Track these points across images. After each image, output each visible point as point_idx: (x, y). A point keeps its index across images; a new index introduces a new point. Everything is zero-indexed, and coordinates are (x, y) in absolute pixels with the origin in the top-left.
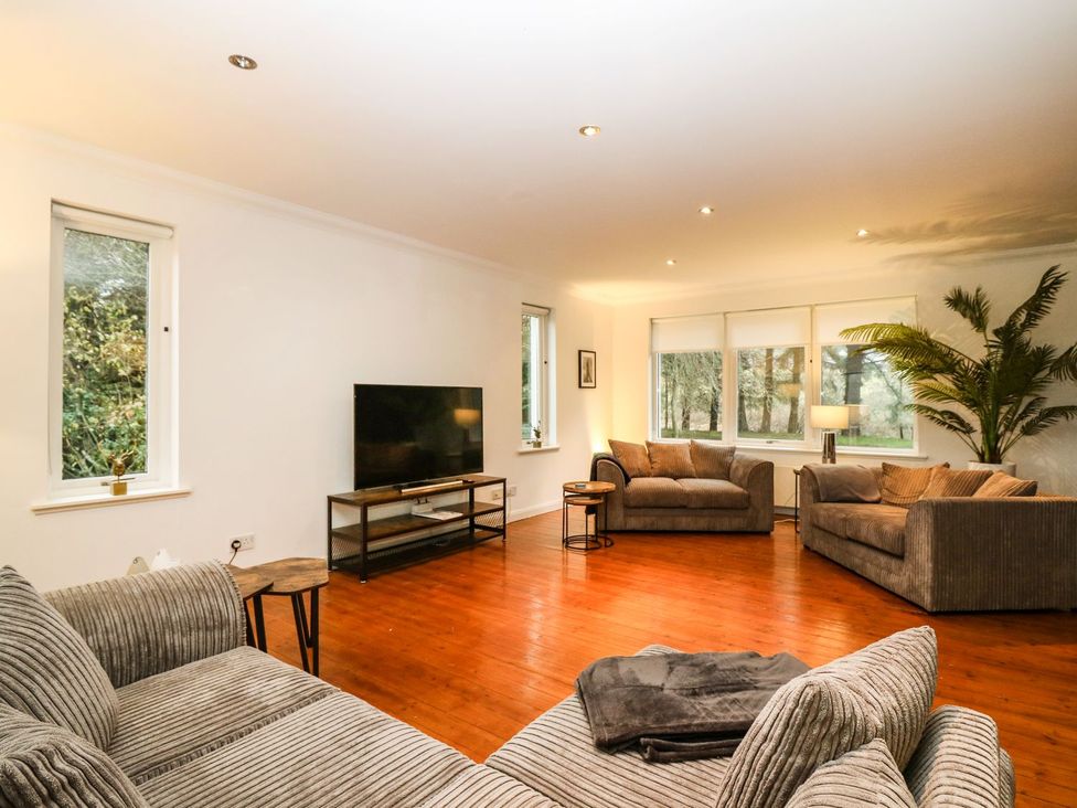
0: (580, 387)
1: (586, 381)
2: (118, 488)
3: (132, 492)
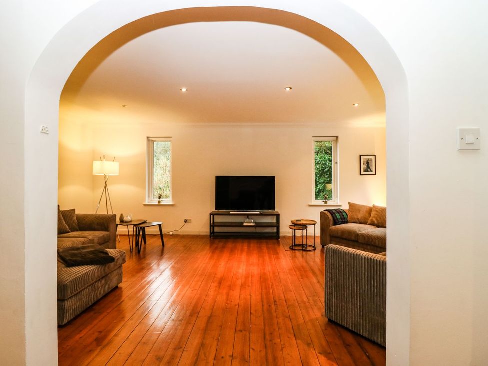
0: (361, 174)
1: (366, 171)
2: (159, 202)
3: (162, 203)
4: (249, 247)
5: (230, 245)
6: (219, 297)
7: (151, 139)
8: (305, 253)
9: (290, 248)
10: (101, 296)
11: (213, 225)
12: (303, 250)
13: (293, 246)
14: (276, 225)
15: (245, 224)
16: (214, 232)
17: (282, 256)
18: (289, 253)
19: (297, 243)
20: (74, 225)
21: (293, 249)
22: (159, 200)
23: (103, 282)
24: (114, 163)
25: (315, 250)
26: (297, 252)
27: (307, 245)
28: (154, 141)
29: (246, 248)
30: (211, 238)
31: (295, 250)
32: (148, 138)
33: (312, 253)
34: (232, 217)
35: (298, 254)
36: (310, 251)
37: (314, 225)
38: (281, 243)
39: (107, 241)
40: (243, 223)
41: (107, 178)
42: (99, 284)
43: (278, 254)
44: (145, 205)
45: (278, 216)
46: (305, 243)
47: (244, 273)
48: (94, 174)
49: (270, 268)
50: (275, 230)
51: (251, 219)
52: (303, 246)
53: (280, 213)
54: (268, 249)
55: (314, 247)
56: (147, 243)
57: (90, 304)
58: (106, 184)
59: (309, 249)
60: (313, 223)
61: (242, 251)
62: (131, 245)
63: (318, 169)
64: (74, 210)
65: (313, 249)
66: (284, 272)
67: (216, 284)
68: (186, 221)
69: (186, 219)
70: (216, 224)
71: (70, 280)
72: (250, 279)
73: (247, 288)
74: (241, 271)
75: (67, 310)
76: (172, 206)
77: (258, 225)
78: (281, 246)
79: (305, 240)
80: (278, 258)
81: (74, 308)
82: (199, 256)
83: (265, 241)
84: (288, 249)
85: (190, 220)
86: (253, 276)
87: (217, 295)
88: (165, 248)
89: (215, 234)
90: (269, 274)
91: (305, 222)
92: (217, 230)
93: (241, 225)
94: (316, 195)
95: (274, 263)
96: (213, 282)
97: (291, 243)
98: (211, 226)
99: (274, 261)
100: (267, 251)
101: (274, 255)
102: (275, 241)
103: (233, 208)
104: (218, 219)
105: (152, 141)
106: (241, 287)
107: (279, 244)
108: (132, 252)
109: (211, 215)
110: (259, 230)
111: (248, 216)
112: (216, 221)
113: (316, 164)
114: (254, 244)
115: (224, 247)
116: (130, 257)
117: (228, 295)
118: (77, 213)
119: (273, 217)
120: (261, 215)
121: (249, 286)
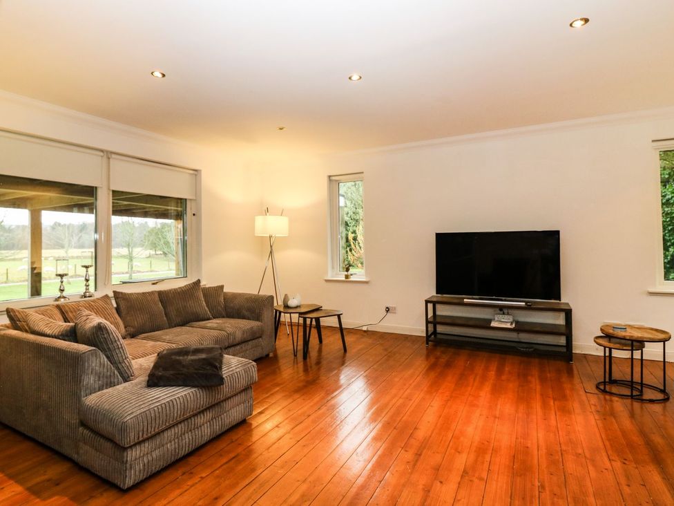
2: (347, 277)
3: (352, 279)
4: (500, 372)
5: (462, 361)
6: (404, 494)
7: (333, 178)
8: (637, 405)
9: (597, 387)
10: (206, 439)
11: (433, 321)
12: (632, 397)
13: (605, 383)
14: (563, 330)
15: (493, 324)
16: (435, 333)
17: (576, 405)
18: (594, 399)
19: (616, 375)
20: (219, 308)
21: (604, 391)
22: (346, 273)
23: (209, 415)
24: (282, 217)
25: (666, 399)
26: (615, 399)
27: (642, 384)
28: (338, 182)
29: (492, 374)
30: (427, 343)
31: (611, 394)
32: (330, 176)
33: (657, 408)
34: (470, 308)
35: (619, 405)
36: (652, 401)
37: (664, 341)
38: (575, 372)
39: (258, 335)
40: (490, 321)
41: (272, 240)
42: (200, 420)
43: (564, 397)
44: (327, 281)
45: (568, 313)
46: (637, 378)
47: (477, 438)
48: (256, 235)
49: (541, 435)
50: (562, 341)
51: (508, 314)
52: (631, 384)
53: (572, 306)
54: (543, 380)
55: (663, 391)
56: (324, 342)
57: (182, 453)
58: (272, 249)
59: (649, 394)
60: (662, 336)
61: (484, 378)
62: (295, 341)
63: (667, 214)
64: (222, 287)
65: (660, 396)
66: (578, 455)
67: (409, 456)
68: (388, 310)
69: (388, 306)
70: (438, 320)
71: (134, 414)
72: (488, 458)
73: (476, 480)
74: (470, 430)
75: (131, 465)
76: (366, 282)
77: (520, 327)
78: (576, 380)
79: (637, 369)
80: (565, 411)
81: (146, 461)
82: (397, 379)
83: (537, 360)
84: (591, 387)
85: (395, 308)
86: (495, 451)
87: (404, 486)
88: (348, 354)
89: (439, 336)
90: (536, 452)
91: (637, 334)
92: (440, 329)
93: (485, 324)
94: (665, 268)
95: (553, 422)
96: (405, 448)
97: (599, 373)
98: (428, 322)
99: (553, 417)
100: (538, 387)
101: (555, 400)
102: (560, 364)
103: (471, 293)
104: (443, 311)
105: (336, 181)
106: (462, 477)
107: (570, 372)
108: (295, 356)
109: (427, 302)
110: (524, 337)
111: (501, 308)
112: (438, 313)
113: (663, 204)
114: (511, 365)
115: (448, 365)
116: (294, 362)
117: (427, 491)
118: (225, 290)
119: (557, 314)
120: (529, 308)
121: (481, 479)
